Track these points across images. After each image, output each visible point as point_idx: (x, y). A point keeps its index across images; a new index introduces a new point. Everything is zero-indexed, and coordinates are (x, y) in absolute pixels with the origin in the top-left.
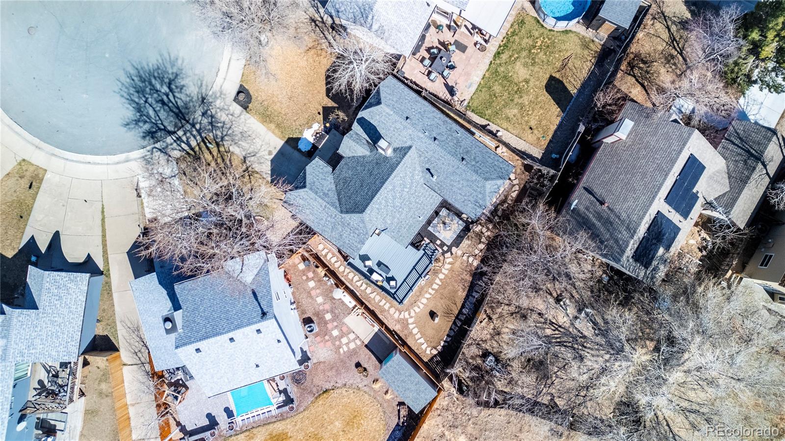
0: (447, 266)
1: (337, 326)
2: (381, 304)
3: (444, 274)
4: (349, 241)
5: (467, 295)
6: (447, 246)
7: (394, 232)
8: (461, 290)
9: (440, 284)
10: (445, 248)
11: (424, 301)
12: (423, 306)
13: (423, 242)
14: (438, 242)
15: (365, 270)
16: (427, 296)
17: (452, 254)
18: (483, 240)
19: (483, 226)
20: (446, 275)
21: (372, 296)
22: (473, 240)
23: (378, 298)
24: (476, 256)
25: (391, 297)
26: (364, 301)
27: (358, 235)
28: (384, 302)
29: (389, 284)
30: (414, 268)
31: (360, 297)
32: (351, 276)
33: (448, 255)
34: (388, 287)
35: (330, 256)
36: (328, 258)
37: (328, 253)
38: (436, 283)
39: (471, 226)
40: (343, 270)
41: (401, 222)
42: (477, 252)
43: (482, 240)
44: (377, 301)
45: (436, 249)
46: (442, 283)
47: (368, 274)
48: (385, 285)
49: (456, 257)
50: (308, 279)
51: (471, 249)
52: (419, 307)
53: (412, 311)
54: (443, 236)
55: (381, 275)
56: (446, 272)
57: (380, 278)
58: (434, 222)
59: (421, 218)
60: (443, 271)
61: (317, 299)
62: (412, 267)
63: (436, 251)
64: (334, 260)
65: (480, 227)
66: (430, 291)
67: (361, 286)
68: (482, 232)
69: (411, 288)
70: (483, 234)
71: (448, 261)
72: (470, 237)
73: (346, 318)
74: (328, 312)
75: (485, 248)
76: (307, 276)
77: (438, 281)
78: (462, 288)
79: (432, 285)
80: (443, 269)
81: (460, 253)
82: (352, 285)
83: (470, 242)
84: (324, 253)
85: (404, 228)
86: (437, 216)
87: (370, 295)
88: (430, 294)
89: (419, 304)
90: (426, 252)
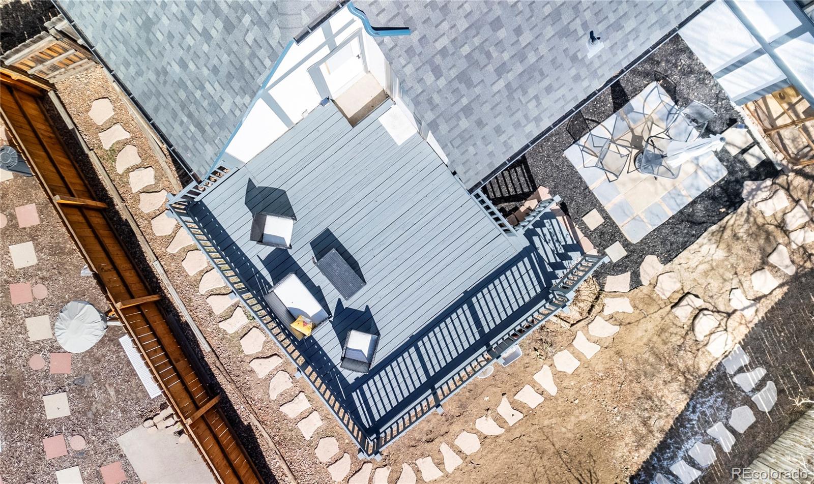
0: (601, 328)
1: (82, 454)
2: (291, 410)
3: (578, 355)
4: (183, 64)
5: (647, 462)
6: (626, 244)
7: (437, 72)
8: (629, 439)
9: (552, 390)
10: (616, 252)
11: (469, 443)
12: (459, 461)
13: (531, 203)
14: (593, 220)
15: (256, 254)
16: (488, 426)
17: (636, 282)
18: (781, 258)
19: (797, 202)
20: (586, 365)
21: (262, 368)
22: (737, 248)
23: (281, 384)
24: (729, 315)
25: (338, 397)
26: (220, 379)
27: (229, 27)
28: (301, 404)
29: (343, 339)
30: (467, 298)
31: (210, 359)
32: (196, 262)
33: (619, 282)
34: (334, 352)
35: (128, 157)
36: (120, 168)
37: (126, 143)
38: (534, 385)
39: (749, 185)
40: (169, 231)
41: (497, 24)
42: (738, 300)
43: (773, 259)
44: (273, 396)
45: (577, 247)
46: (561, 389)
47: (265, 273)
48: (326, 337)
49: (650, 299)
50: (14, 232)
51: (715, 284)
52: (440, 464)
53: (407, 469)
54: (617, 199)
55: (317, 293)
56: (589, 350)
57: (312, 307)
58: (598, 131)
59: (599, 46)
60: (581, 342)
61: (30, 323)
62: (457, 294)
63: (576, 256)
64: (141, 179)
65: (781, 201)
66: (504, 408)
67: (228, 316)
68: (782, 226)
69: (430, 384)
70: (786, 233)
71: (612, 305)
72: (728, 234)
73: (132, 434)
74: (60, 389)
75: (778, 295)
76: (12, 217)
77: (545, 378)
78: (635, 432)
79: (518, 387)
80: (580, 336)
81: (668, 286)
82: (187, 302)
83: (720, 254)
84: (108, 139)
85: (501, 70)
86: (617, 106)
87: (255, 365)
88: (500, 421)
89: (444, 448)
90: (532, 248)
